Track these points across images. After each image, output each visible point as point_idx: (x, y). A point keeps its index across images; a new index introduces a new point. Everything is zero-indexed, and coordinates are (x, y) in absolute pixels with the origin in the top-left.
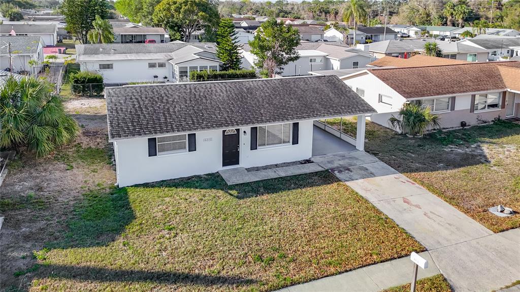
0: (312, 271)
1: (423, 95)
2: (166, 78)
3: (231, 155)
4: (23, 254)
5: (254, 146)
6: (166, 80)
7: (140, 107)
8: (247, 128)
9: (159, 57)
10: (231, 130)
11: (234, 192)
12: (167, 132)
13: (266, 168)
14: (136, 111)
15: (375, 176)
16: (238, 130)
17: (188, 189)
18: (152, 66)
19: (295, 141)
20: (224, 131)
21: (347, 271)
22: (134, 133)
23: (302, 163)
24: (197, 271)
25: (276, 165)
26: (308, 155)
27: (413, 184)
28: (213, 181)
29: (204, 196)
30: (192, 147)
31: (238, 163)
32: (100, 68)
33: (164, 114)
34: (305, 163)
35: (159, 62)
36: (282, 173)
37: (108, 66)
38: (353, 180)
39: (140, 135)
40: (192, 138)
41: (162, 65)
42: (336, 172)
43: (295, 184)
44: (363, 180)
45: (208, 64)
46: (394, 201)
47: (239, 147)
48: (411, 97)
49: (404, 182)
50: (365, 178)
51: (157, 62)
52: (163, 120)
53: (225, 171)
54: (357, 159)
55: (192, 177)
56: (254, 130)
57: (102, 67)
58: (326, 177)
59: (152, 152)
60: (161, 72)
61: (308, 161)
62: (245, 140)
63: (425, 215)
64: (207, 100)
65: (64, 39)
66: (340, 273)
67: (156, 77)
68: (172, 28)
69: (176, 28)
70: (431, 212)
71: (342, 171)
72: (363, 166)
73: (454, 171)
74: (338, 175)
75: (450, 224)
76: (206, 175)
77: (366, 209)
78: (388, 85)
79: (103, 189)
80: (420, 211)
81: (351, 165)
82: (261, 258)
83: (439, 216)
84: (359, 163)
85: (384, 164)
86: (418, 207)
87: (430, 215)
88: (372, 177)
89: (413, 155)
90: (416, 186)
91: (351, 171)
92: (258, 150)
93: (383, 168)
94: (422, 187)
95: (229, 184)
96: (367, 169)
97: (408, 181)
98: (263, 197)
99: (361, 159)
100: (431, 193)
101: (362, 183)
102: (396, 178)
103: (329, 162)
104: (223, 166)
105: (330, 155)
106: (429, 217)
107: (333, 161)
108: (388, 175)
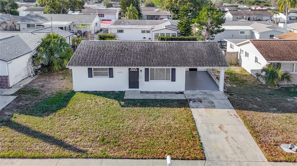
0: (124, 153)
1: (284, 60)
2: (150, 39)
3: (134, 83)
4: (10, 114)
5: (147, 80)
7: (91, 52)
8: (142, 69)
9: (147, 27)
10: (134, 68)
11: (123, 103)
12: (95, 66)
13: (152, 93)
14: (88, 54)
15: (214, 107)
16: (138, 69)
17: (102, 97)
18: (143, 32)
19: (173, 80)
20: (130, 69)
21: (142, 159)
22: (80, 65)
23: (177, 93)
25: (160, 92)
26: (183, 89)
27: (237, 117)
28: (118, 96)
29: (107, 102)
30: (111, 76)
31: (138, 88)
32: (118, 32)
33: (100, 56)
34: (179, 94)
35: (147, 30)
36: (158, 97)
38: (197, 108)
40: (111, 70)
41: (148, 32)
42: (191, 102)
43: (160, 104)
44: (204, 109)
45: (171, 32)
46: (212, 125)
47: (139, 79)
48: (272, 60)
49: (232, 115)
50: (207, 108)
52: (97, 59)
53: (128, 91)
54: (213, 96)
55: (111, 92)
56: (147, 70)
58: (184, 103)
59: (90, 76)
61: (182, 93)
62: (142, 75)
63: (226, 138)
64: (127, 51)
65: (122, 17)
66: (138, 159)
67: (144, 38)
68: (173, 11)
69: (175, 12)
70: (232, 137)
71: (195, 101)
72: (213, 101)
73: (279, 115)
74: (191, 103)
75: (238, 148)
76: (118, 91)
77: (188, 127)
78: (259, 51)
79: (67, 91)
80: (225, 135)
81: (205, 99)
82: (103, 140)
83: (236, 141)
84: (211, 99)
85: (228, 102)
86: (226, 132)
87: (230, 139)
88: (212, 108)
89: (259, 100)
90: (238, 119)
91: (201, 103)
92: (149, 82)
93: (225, 104)
94: (241, 121)
95: (125, 98)
96: (213, 103)
97: (235, 115)
98: (136, 108)
99: (216, 96)
100: (244, 126)
101: (202, 111)
102: (228, 112)
103: (193, 95)
104: (129, 88)
105: (198, 91)
106: (227, 140)
107: (196, 95)
108: (225, 109)
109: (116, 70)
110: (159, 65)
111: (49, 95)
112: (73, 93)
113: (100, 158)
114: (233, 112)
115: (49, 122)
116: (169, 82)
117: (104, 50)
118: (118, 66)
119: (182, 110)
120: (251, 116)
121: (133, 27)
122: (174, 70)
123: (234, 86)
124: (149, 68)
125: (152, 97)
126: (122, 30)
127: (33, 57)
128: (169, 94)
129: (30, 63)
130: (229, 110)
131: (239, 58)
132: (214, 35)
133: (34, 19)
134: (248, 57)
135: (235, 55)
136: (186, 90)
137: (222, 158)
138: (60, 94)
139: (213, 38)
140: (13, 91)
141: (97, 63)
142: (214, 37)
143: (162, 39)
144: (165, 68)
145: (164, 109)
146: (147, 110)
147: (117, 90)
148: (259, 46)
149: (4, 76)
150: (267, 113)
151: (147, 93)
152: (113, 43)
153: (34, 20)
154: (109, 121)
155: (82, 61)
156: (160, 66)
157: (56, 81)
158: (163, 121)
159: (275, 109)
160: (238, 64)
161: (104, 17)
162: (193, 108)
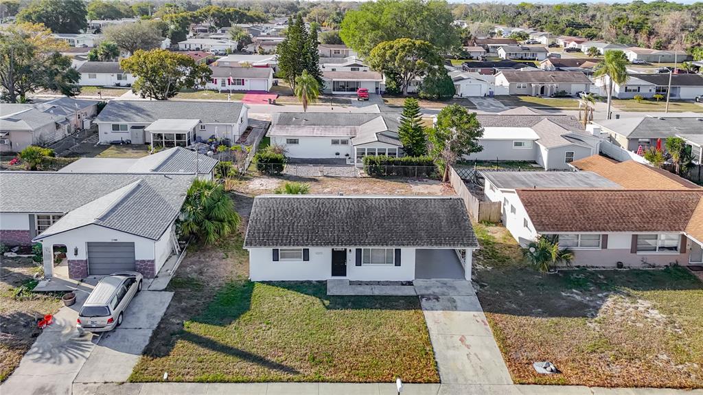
0: (341, 375)
2: (347, 155)
3: (339, 266)
4: (178, 321)
5: (358, 263)
6: (348, 157)
7: (274, 219)
10: (340, 248)
11: (327, 302)
12: (285, 245)
13: (368, 283)
15: (456, 308)
16: (346, 249)
17: (296, 293)
18: (335, 142)
19: (398, 263)
20: (333, 249)
21: (366, 382)
22: (263, 243)
23: (402, 284)
24: (269, 358)
25: (379, 282)
26: (411, 277)
27: (485, 324)
28: (317, 289)
29: (304, 301)
31: (345, 275)
32: (287, 143)
33: (289, 228)
34: (405, 285)
35: (342, 139)
36: (377, 291)
37: (294, 142)
38: (432, 310)
39: (265, 245)
40: (306, 252)
41: (344, 142)
42: (424, 300)
43: (380, 304)
44: (441, 311)
45: (387, 147)
46: (451, 337)
47: (346, 262)
48: (544, 230)
49: (478, 322)
50: (445, 310)
51: (340, 139)
52: (286, 233)
53: (331, 281)
54: (455, 288)
55: (305, 281)
56: (359, 251)
57: (289, 141)
58: (413, 303)
59: (276, 258)
60: (343, 149)
61: (410, 283)
62: (351, 257)
63: (468, 355)
66: (360, 382)
67: (338, 154)
68: (388, 74)
69: (392, 76)
70: (475, 354)
71: (430, 299)
72: (455, 298)
73: (543, 319)
74: (424, 302)
75: (481, 368)
76: (318, 281)
77: (420, 339)
79: (240, 280)
80: (466, 351)
81: (443, 295)
82: (314, 359)
83: (479, 359)
84: (453, 295)
85: (475, 299)
86: (468, 347)
87: (472, 357)
88: (452, 310)
89: (521, 294)
90: (486, 327)
91: (438, 301)
92: (362, 266)
93: (471, 303)
94: (490, 329)
95: (328, 294)
96: (454, 302)
97: (483, 321)
98: (346, 311)
99: (460, 289)
100: (493, 337)
101: (439, 314)
102: (474, 316)
103: (427, 288)
104: (333, 276)
105: (433, 280)
106: (469, 358)
107: (431, 287)
108: (470, 311)
109: (313, 251)
110: (376, 243)
112: (250, 285)
113: (316, 382)
114: (481, 315)
115: (236, 334)
116: (392, 267)
117: (292, 215)
118: (317, 245)
119: (411, 314)
120: (505, 323)
122: (398, 252)
123: (489, 268)
124: (362, 248)
125: (367, 291)
126: (296, 140)
128: (392, 286)
130: (475, 313)
131: (502, 212)
133: (125, 114)
134: (515, 213)
135: (497, 206)
136: (416, 277)
137: (461, 380)
138: (232, 286)
140: (163, 282)
141: (287, 240)
143: (372, 162)
144: (386, 248)
145: (387, 313)
146: (364, 314)
147: (314, 278)
149: (149, 261)
150: (527, 317)
151: (360, 283)
153: (126, 117)
154: (314, 332)
155: (263, 237)
156: (378, 245)
157: (216, 261)
158: (385, 331)
159: (540, 310)
160: (501, 221)
161: (243, 84)
162: (426, 310)
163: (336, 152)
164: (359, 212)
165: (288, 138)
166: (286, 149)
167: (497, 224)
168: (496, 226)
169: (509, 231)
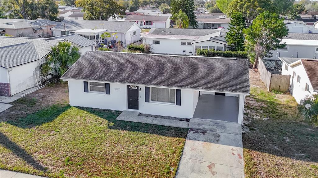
2: (191, 52)
3: (133, 103)
5: (147, 100)
6: (191, 54)
8: (142, 87)
9: (189, 39)
10: (133, 85)
11: (112, 124)
14: (88, 65)
15: (217, 141)
16: (138, 87)
17: (94, 115)
18: (183, 44)
20: (128, 86)
22: (76, 77)
23: (181, 120)
25: (162, 117)
26: (190, 115)
27: (240, 158)
28: (112, 115)
30: (108, 92)
31: (138, 109)
33: (99, 69)
34: (183, 121)
35: (189, 41)
36: (156, 122)
37: (157, 42)
40: (107, 86)
41: (189, 44)
42: (192, 132)
43: (153, 130)
44: (203, 142)
45: (216, 45)
47: (138, 98)
49: (234, 155)
51: (187, 41)
52: (95, 72)
53: (126, 112)
54: (224, 128)
56: (147, 89)
57: (154, 42)
58: (181, 133)
59: (86, 90)
60: (188, 49)
61: (187, 120)
62: (142, 94)
64: (131, 65)
65: (174, 25)
67: (184, 51)
71: (197, 132)
72: (220, 134)
73: (304, 163)
74: (191, 134)
76: (115, 111)
78: (308, 75)
79: (64, 104)
81: (211, 130)
82: (69, 161)
84: (220, 131)
85: (240, 138)
86: (214, 174)
88: (214, 142)
89: (288, 140)
90: (240, 160)
91: (204, 134)
92: (150, 103)
93: (234, 140)
94: (243, 163)
95: (118, 119)
96: (219, 136)
97: (238, 155)
98: (122, 131)
99: (228, 129)
100: (243, 169)
101: (199, 144)
102: (232, 150)
103: (199, 124)
104: (128, 108)
105: (208, 120)
107: (203, 124)
108: (230, 145)
109: (113, 86)
111: (44, 107)
112: (69, 107)
114: (240, 150)
116: (173, 106)
117: (106, 62)
119: (174, 140)
120: (261, 159)
121: (173, 37)
122: (179, 92)
123: (265, 119)
124: (151, 86)
125: (149, 121)
126: (158, 41)
127: (41, 66)
128: (171, 120)
129: (38, 72)
130: (234, 148)
131: (291, 84)
132: (271, 51)
134: (300, 82)
135: (287, 78)
136: (194, 117)
138: (55, 107)
139: (270, 55)
140: (12, 100)
141: (93, 76)
142: (271, 53)
143: (202, 54)
144: (169, 88)
145: (154, 136)
146: (134, 135)
147: (114, 108)
148: (312, 68)
149: (5, 84)
150: (287, 158)
152: (119, 55)
153: (68, 27)
155: (78, 73)
156: (161, 85)
159: (304, 155)
160: (290, 91)
161: (152, 25)
162: (190, 139)
163: (183, 50)
164: (157, 64)
165: (154, 40)
166: (151, 46)
167: (285, 93)
168: (284, 94)
169: (294, 98)
